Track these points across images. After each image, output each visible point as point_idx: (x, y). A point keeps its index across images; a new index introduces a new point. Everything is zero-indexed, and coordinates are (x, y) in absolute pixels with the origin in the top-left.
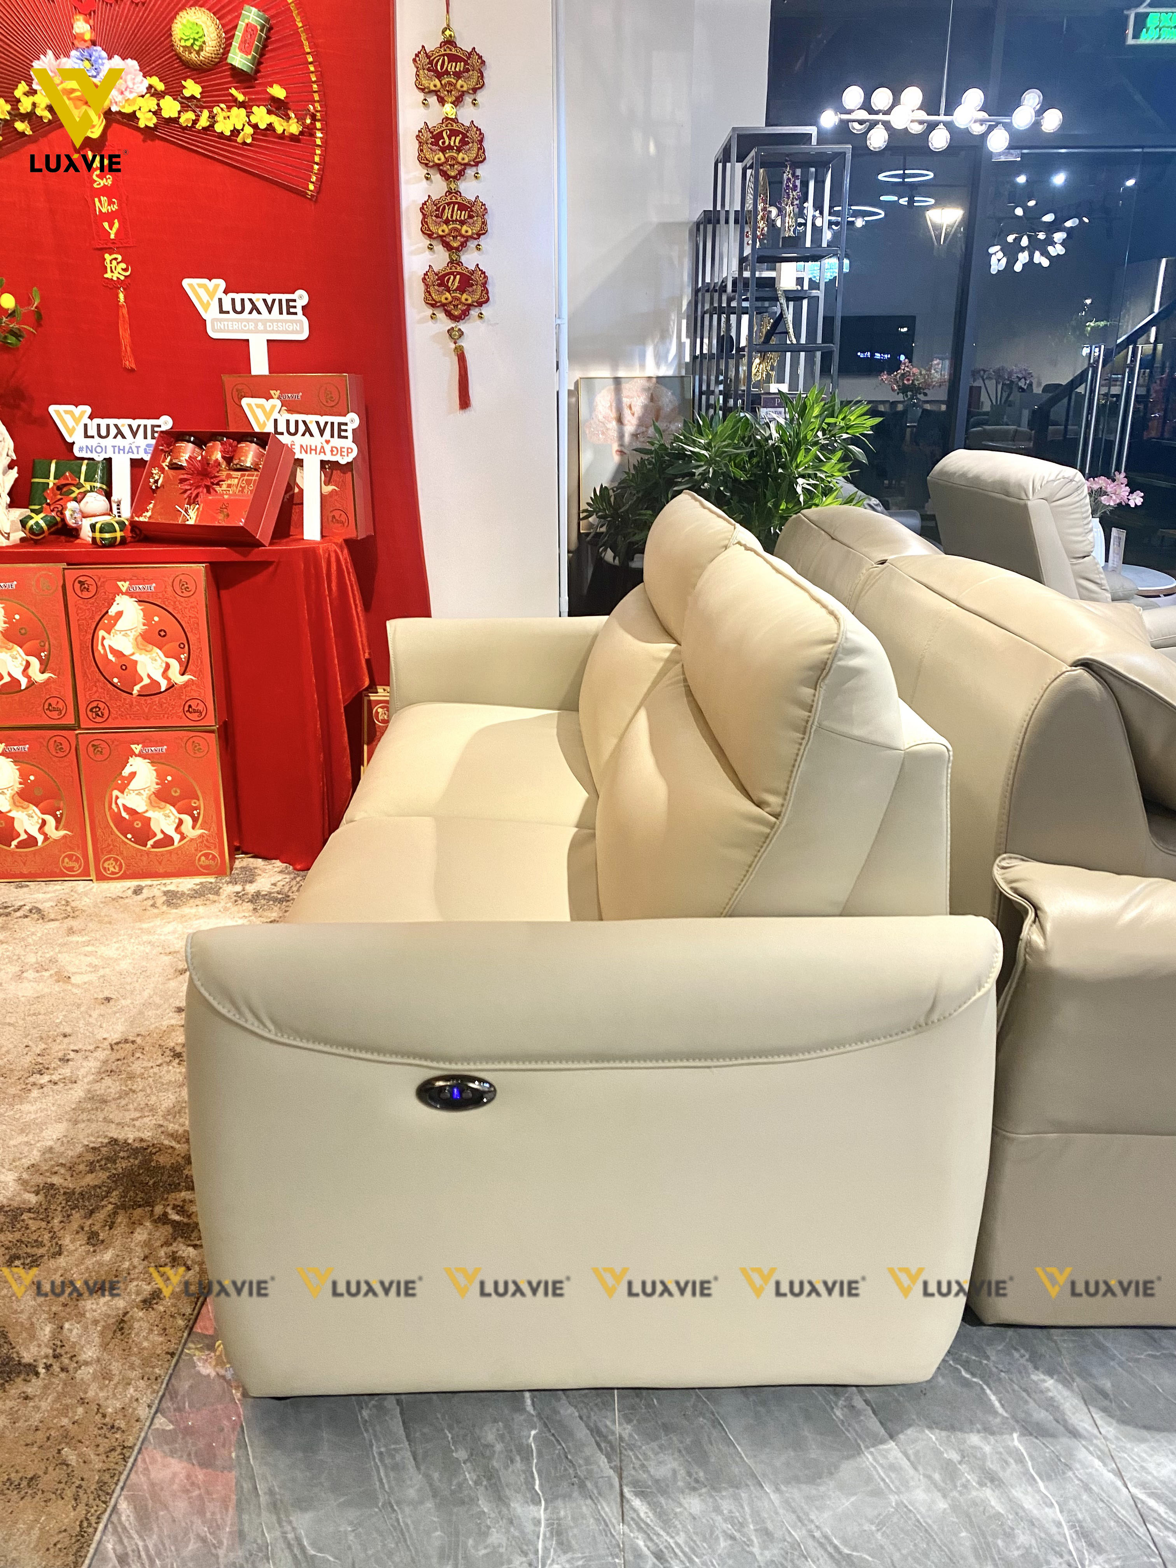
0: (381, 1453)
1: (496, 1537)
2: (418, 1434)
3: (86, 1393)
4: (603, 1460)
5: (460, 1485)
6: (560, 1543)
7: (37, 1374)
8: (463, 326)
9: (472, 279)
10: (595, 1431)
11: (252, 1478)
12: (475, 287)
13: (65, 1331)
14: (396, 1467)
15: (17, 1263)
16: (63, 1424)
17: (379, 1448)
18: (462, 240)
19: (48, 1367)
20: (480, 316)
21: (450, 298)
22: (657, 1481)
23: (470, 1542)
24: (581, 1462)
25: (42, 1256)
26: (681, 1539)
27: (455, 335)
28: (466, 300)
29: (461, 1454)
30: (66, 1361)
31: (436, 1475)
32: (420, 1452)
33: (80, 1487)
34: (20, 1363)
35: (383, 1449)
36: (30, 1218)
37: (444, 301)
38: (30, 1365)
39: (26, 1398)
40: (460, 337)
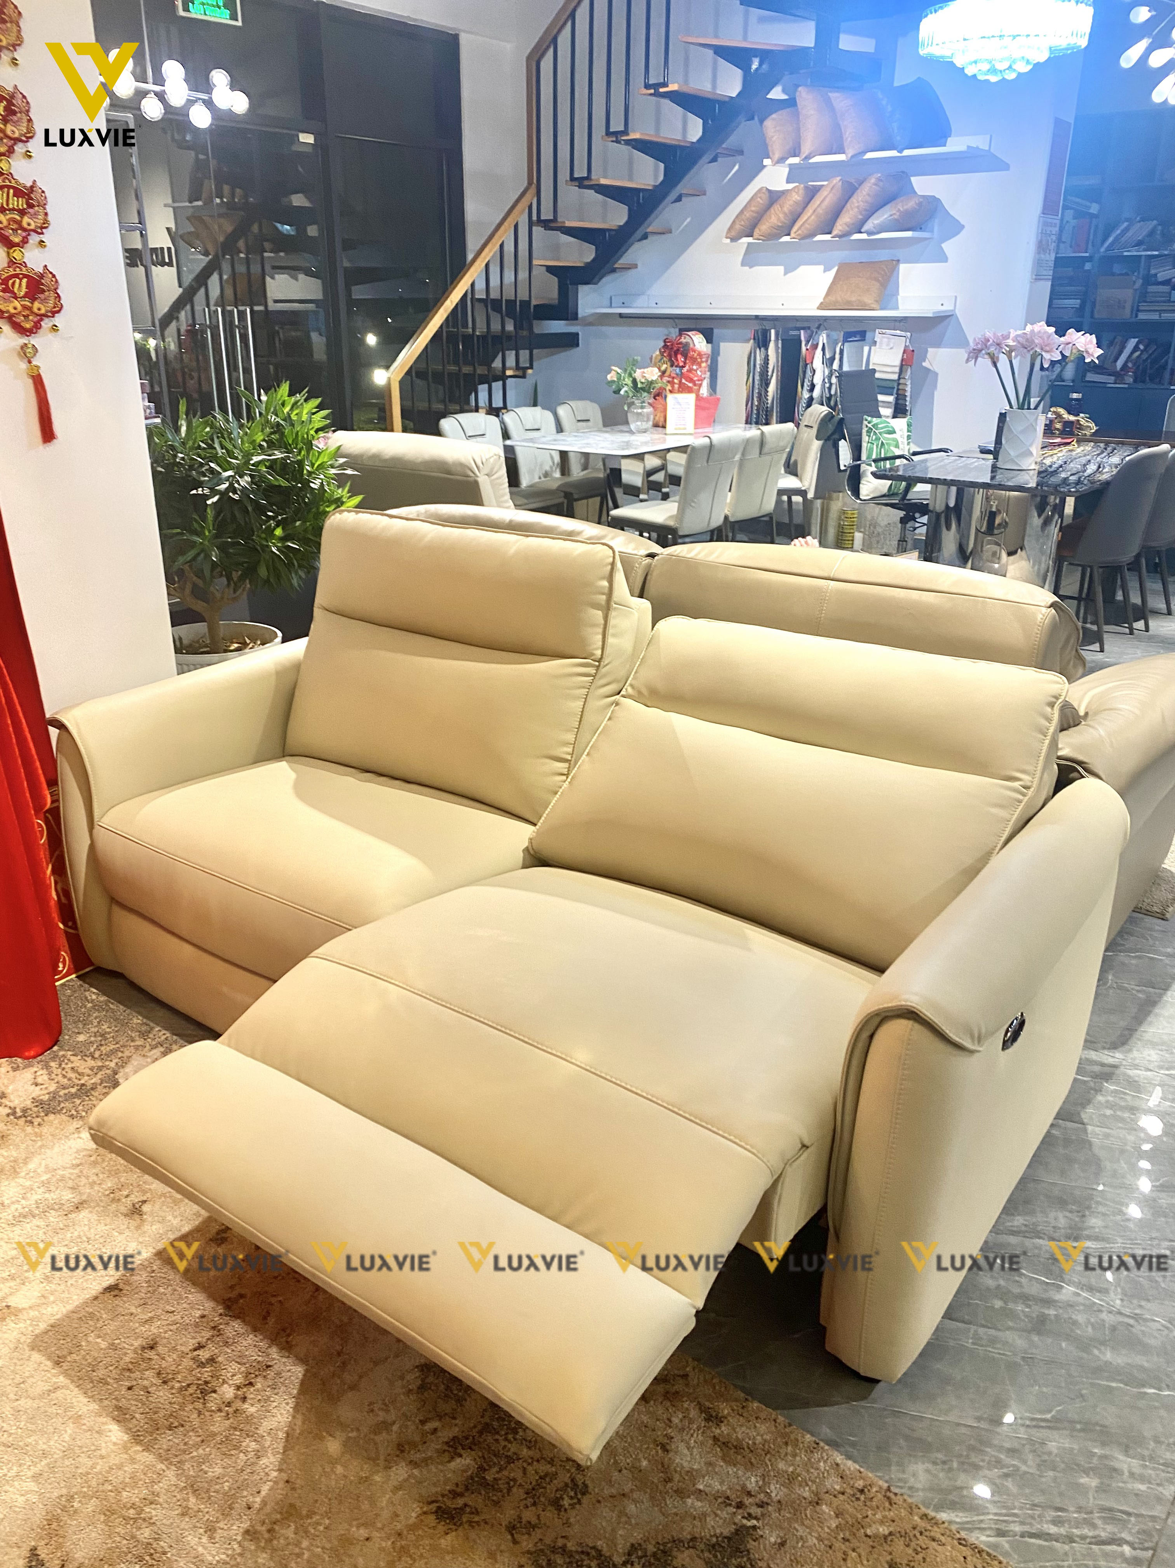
0: (973, 1343)
1: (1081, 1318)
2: (966, 1317)
3: (805, 1499)
4: (1041, 1241)
5: (1027, 1316)
6: (1100, 1292)
7: (754, 1528)
8: (34, 340)
9: (43, 284)
10: (1013, 1233)
11: (958, 1424)
12: (47, 293)
13: (707, 1490)
14: (993, 1341)
15: (566, 1502)
16: (834, 1525)
17: (967, 1342)
18: (24, 234)
19: (750, 1516)
20: (55, 328)
21: (19, 307)
22: (1070, 1228)
23: (1079, 1332)
24: (1036, 1251)
25: (573, 1480)
26: (1119, 1240)
27: (27, 354)
28: (39, 309)
29: (998, 1304)
30: (748, 1501)
31: (1010, 1324)
32: (983, 1322)
33: (921, 1533)
34: (729, 1539)
35: (970, 1341)
36: (498, 1472)
37: (13, 311)
38: (737, 1530)
39: (783, 1544)
40: (35, 355)
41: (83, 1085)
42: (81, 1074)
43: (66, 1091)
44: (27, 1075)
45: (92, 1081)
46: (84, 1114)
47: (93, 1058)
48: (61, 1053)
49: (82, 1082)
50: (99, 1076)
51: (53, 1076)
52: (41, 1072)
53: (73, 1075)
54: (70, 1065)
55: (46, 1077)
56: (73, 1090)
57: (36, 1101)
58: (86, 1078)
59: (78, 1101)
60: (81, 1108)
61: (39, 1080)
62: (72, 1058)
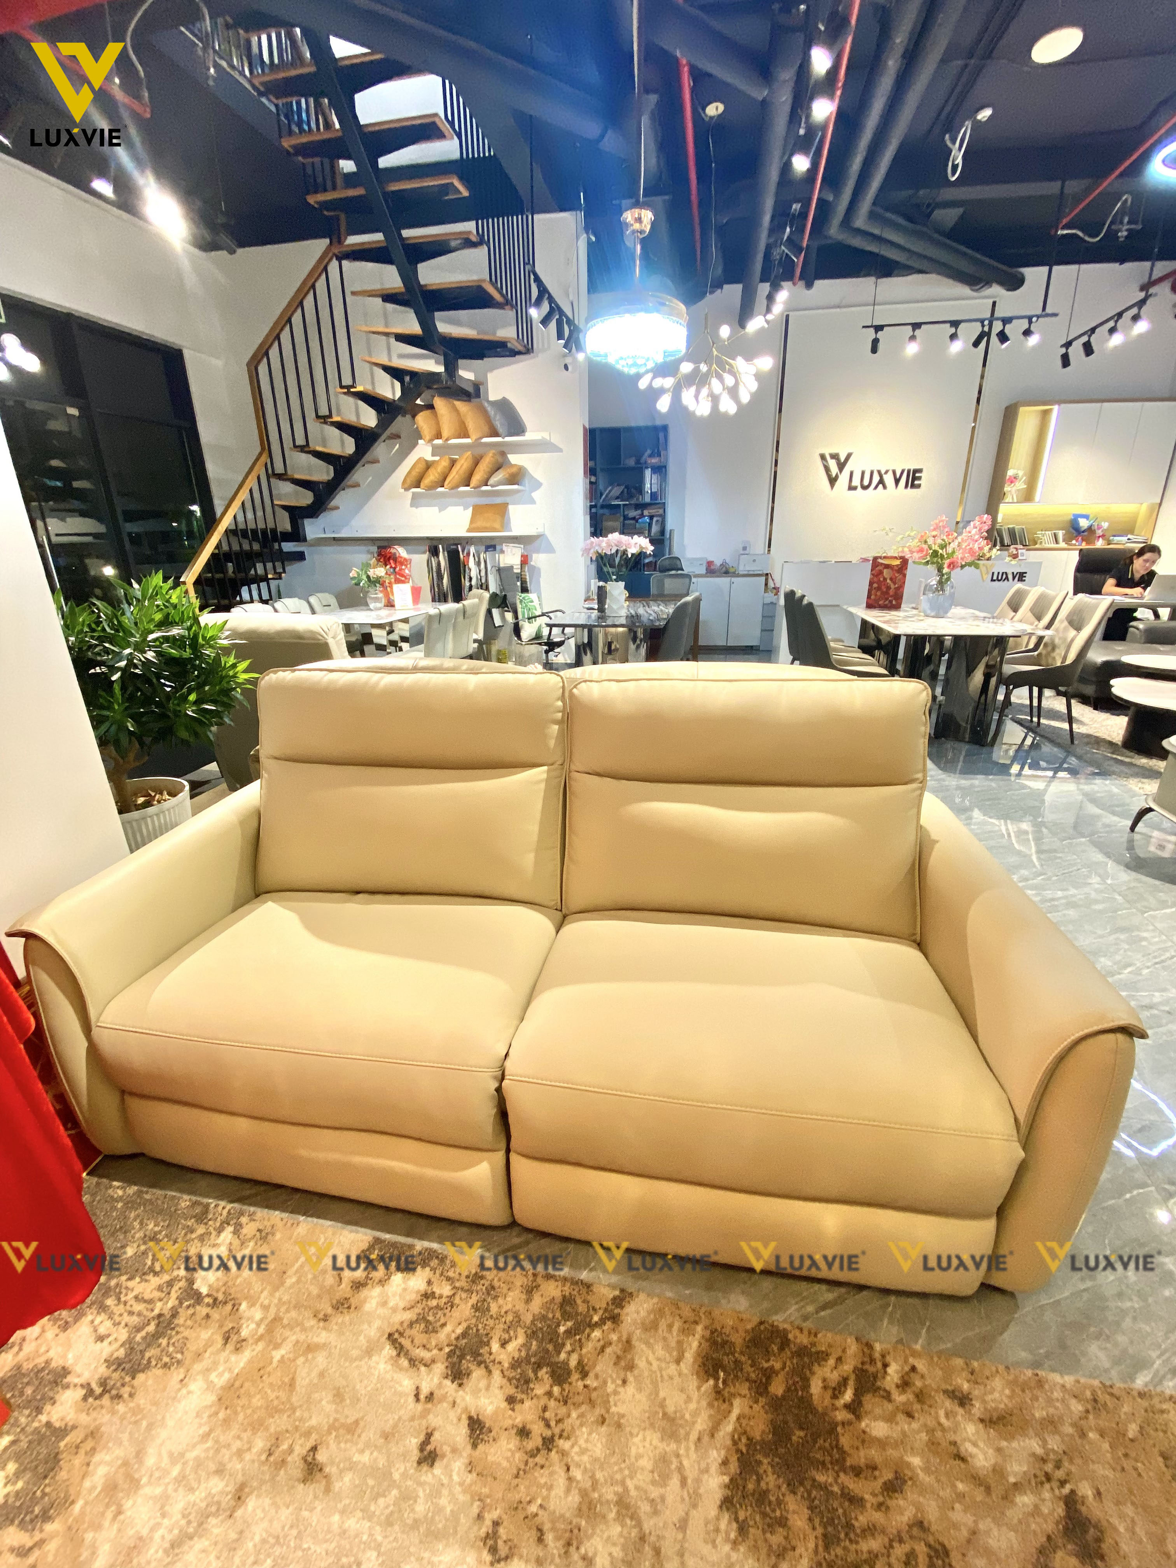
7: (1073, 1492)
13: (1018, 1479)
19: (1061, 1483)
30: (1048, 1468)
34: (1069, 1518)
38: (1066, 1504)
41: (160, 1315)
42: (150, 1301)
43: (143, 1333)
44: (83, 1330)
45: (170, 1305)
46: (179, 1356)
47: (156, 1274)
48: (113, 1283)
49: (157, 1312)
50: (174, 1295)
51: (117, 1318)
52: (98, 1320)
53: (138, 1307)
54: (131, 1295)
55: (108, 1324)
56: (151, 1328)
57: (115, 1364)
58: (159, 1305)
59: (164, 1342)
60: (171, 1349)
61: (102, 1330)
62: (130, 1284)
